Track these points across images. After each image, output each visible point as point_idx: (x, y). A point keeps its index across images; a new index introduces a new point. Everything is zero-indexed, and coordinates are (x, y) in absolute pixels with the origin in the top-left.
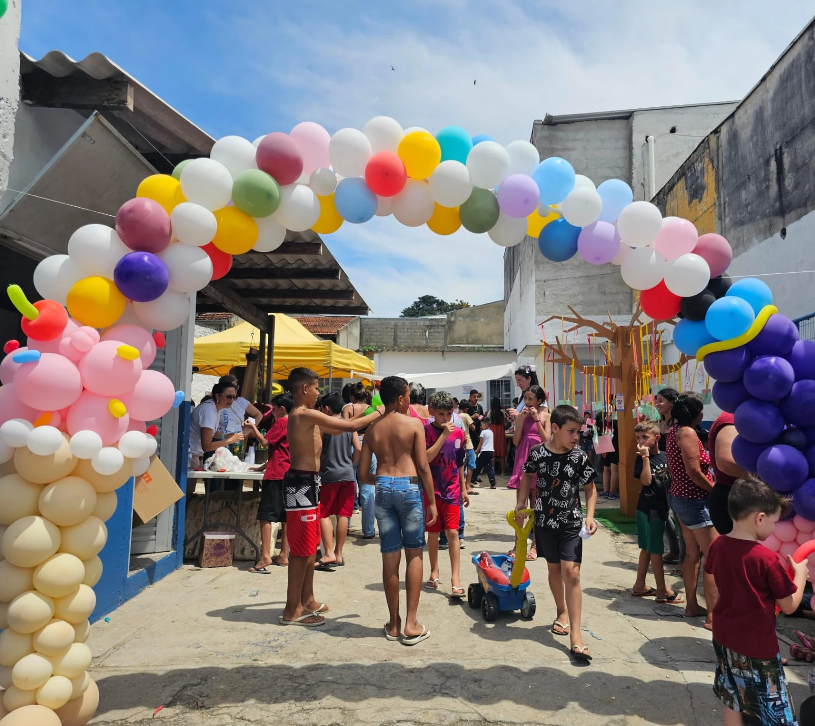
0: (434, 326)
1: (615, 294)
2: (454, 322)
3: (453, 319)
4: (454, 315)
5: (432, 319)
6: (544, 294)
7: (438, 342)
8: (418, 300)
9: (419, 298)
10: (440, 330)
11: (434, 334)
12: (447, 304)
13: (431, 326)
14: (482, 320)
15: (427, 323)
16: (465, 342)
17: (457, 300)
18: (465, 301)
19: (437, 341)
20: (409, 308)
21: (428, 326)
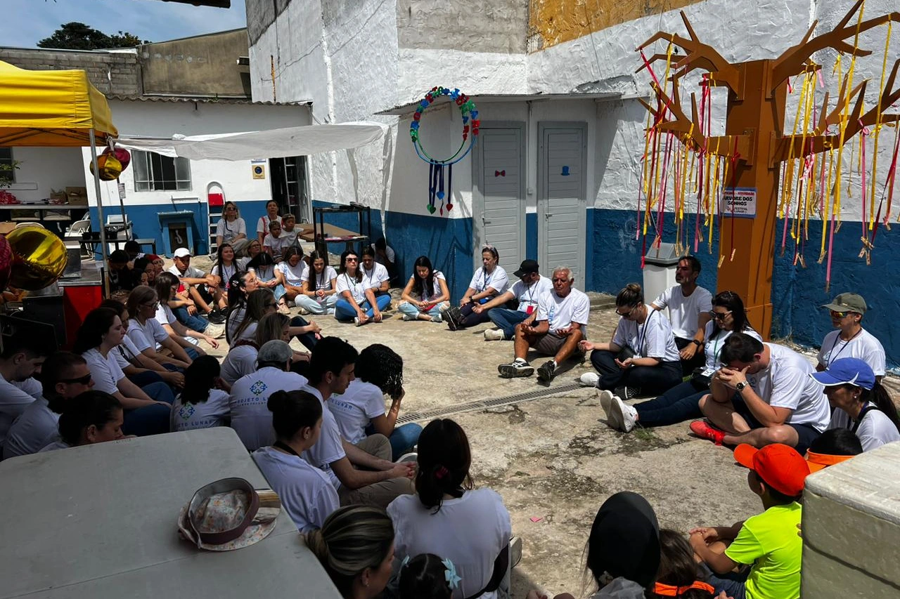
0: (119, 64)
1: (506, 20)
2: (148, 60)
3: (146, 55)
4: (147, 49)
5: (115, 54)
6: (410, 11)
7: (128, 89)
8: (62, 29)
9: (63, 26)
10: (129, 71)
11: (120, 76)
12: (105, 36)
13: (115, 64)
14: (190, 59)
15: (107, 59)
16: (168, 89)
17: (120, 32)
18: (132, 34)
19: (126, 86)
20: (49, 39)
21: (109, 64)
